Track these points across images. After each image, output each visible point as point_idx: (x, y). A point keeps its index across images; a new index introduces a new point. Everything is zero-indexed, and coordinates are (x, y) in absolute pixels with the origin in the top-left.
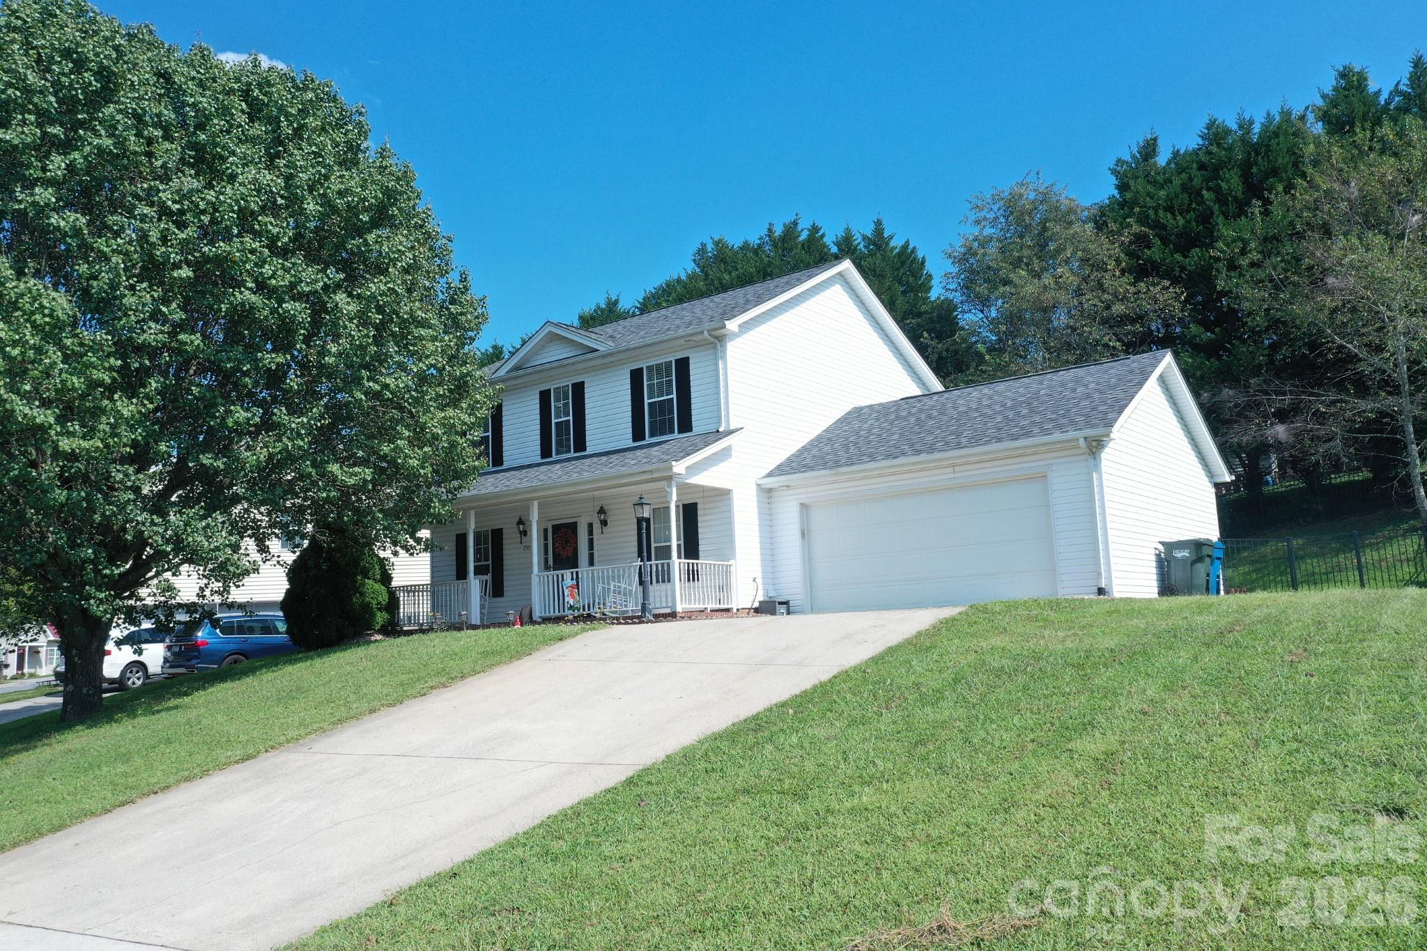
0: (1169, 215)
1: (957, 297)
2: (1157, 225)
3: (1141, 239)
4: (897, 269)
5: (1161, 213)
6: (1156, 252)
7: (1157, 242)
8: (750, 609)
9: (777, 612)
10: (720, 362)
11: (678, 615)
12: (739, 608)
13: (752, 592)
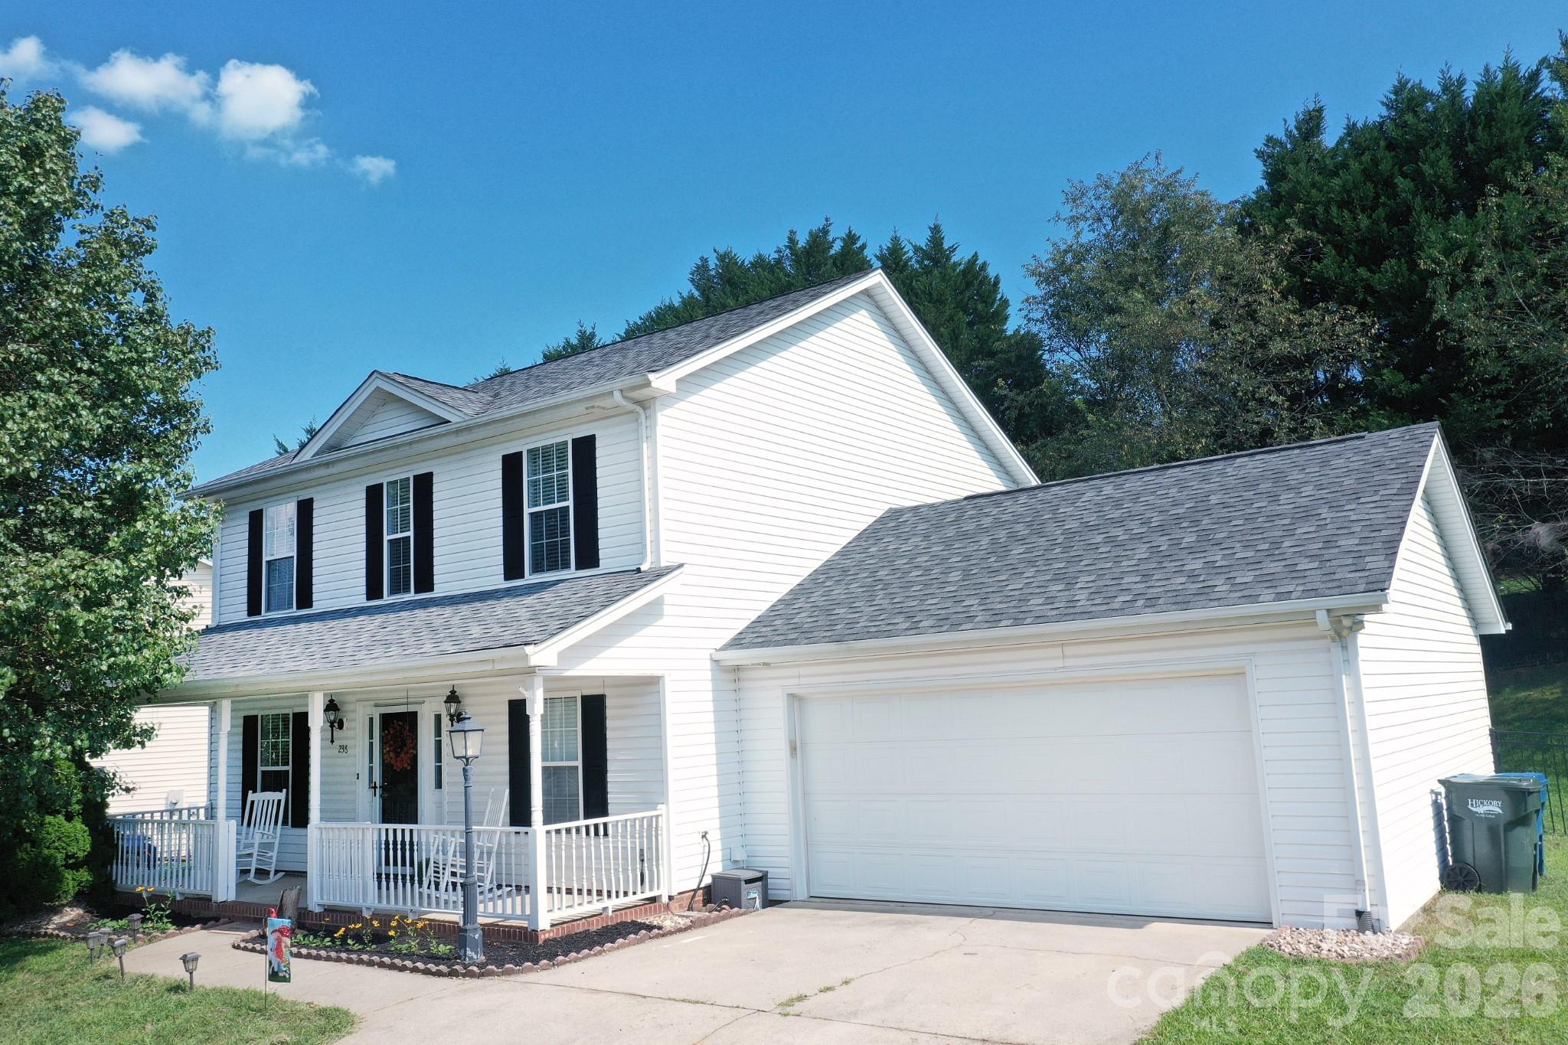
0: (1346, 213)
1: (1043, 331)
2: (1330, 229)
3: (1306, 248)
4: (961, 293)
5: (1334, 210)
6: (1329, 265)
7: (1328, 249)
8: (695, 891)
9: (744, 902)
10: (645, 445)
11: (542, 938)
12: (674, 893)
13: (700, 860)
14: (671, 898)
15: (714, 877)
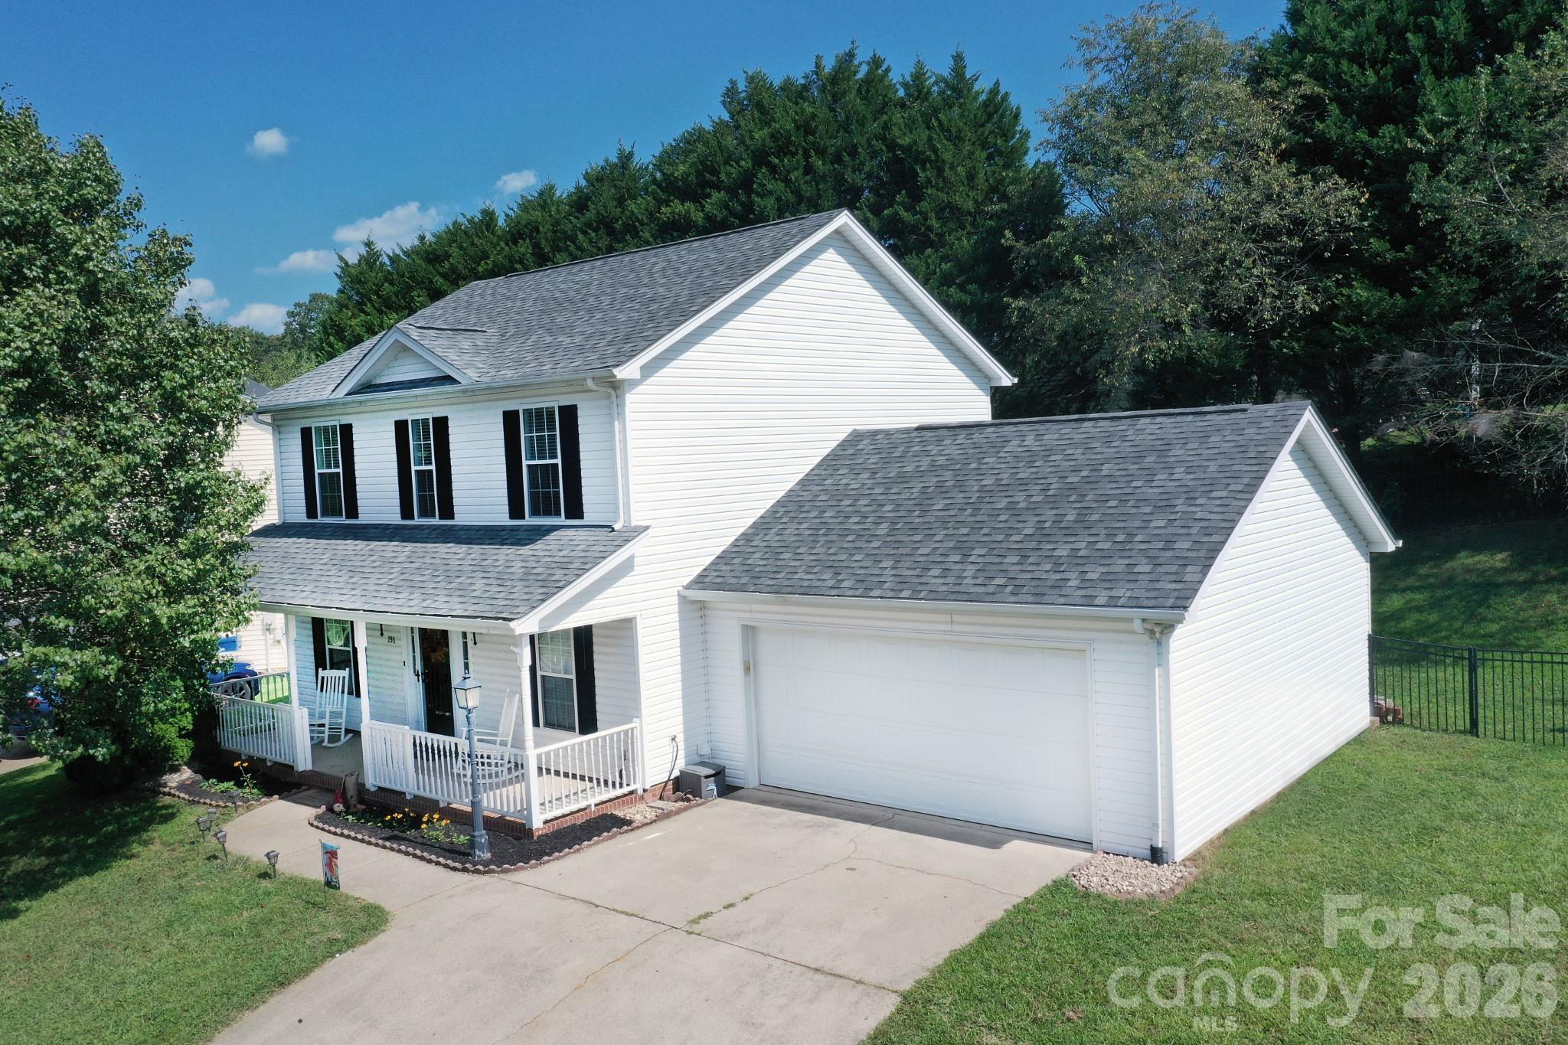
2: (1337, 84)
3: (1312, 105)
4: (981, 127)
5: (1344, 63)
6: (1331, 126)
7: (1334, 109)
8: (666, 782)
9: (704, 792)
10: (616, 423)
11: (536, 834)
12: (647, 787)
13: (670, 757)
14: (645, 791)
15: (681, 772)
